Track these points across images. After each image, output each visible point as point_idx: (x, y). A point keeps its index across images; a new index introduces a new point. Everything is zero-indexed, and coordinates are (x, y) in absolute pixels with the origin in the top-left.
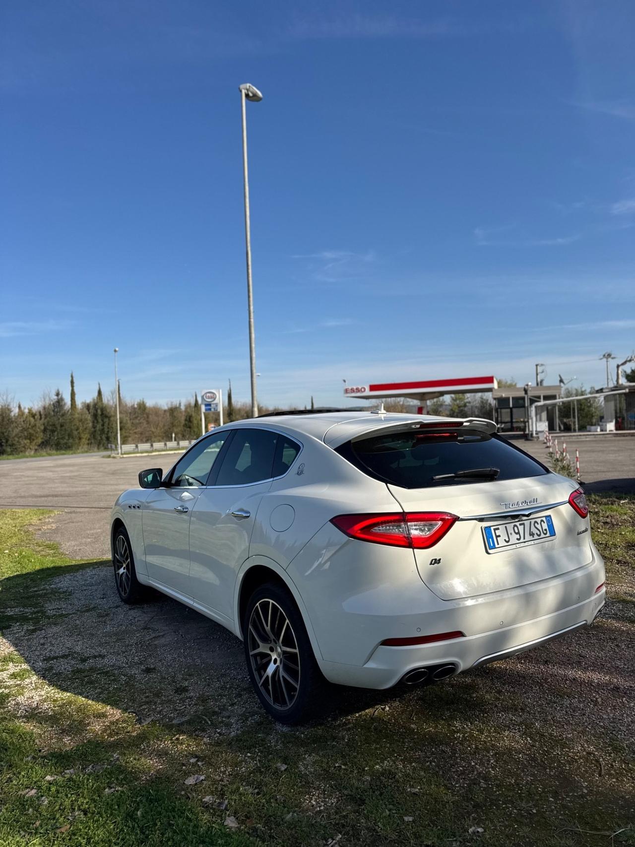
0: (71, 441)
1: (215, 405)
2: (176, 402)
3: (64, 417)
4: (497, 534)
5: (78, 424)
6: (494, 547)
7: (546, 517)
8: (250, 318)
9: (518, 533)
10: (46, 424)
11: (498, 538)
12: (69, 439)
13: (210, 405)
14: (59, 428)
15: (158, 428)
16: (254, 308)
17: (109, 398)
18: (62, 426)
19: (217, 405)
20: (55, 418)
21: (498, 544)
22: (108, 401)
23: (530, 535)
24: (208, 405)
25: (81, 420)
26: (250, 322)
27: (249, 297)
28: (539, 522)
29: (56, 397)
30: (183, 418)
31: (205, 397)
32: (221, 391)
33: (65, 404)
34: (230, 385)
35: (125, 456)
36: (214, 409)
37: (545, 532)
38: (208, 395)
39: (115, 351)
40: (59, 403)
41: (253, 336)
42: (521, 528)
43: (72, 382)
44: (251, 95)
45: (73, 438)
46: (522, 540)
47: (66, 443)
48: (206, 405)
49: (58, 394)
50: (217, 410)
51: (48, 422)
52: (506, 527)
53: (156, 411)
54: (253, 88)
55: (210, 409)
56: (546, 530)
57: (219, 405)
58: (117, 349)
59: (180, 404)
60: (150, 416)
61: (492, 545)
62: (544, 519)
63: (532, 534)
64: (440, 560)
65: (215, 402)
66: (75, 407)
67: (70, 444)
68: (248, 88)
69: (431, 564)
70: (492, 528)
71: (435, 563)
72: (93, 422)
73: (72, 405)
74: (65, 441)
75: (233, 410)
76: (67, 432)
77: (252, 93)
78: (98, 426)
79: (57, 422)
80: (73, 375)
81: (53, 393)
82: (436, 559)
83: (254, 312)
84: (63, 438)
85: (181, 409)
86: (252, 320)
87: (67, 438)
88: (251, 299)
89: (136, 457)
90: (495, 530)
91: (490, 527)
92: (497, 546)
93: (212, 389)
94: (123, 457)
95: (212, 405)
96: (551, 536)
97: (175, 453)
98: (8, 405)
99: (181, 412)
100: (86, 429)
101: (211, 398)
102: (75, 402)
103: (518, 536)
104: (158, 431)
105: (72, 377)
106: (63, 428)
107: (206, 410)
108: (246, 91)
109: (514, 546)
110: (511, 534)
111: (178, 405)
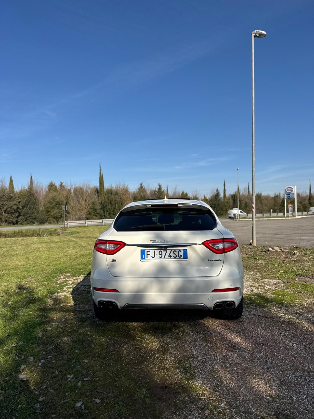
0: (222, 212)
1: (292, 195)
2: (277, 193)
3: (219, 201)
4: (148, 254)
5: (225, 204)
6: (145, 259)
7: (183, 250)
8: (252, 150)
9: (162, 254)
10: (212, 204)
11: (148, 255)
12: (221, 211)
13: (289, 194)
14: (217, 206)
15: (267, 207)
16: (255, 145)
17: (243, 192)
18: (218, 205)
19: (293, 194)
20: (216, 201)
21: (147, 257)
22: (243, 193)
23: (169, 256)
24: (288, 194)
25: (227, 202)
26: (252, 152)
27: (253, 139)
28: (177, 252)
29: (216, 192)
30: (281, 202)
31: (286, 190)
32: (296, 186)
33: (220, 195)
34: (310, 183)
35: (241, 220)
36: (292, 196)
37: (180, 256)
38: (288, 189)
39: (238, 169)
40: (218, 195)
41: (254, 159)
42: (164, 253)
43: (224, 185)
44: (258, 35)
45: (223, 210)
46: (163, 258)
47: (220, 213)
48: (287, 194)
49: (217, 191)
50: (293, 197)
51: (213, 203)
52: (154, 251)
53: (267, 198)
54: (259, 32)
55: (290, 197)
56: (181, 255)
57: (294, 194)
58: (238, 168)
59: (280, 194)
60: (263, 200)
61: (143, 257)
62: (182, 251)
63: (170, 256)
64: (116, 260)
65: (292, 193)
66: (225, 196)
67: (222, 213)
68: (256, 32)
69: (112, 261)
70: (146, 251)
71: (114, 261)
72: (233, 203)
73: (224, 195)
74: (220, 212)
75: (311, 197)
76: (221, 208)
77: (258, 34)
78: (235, 205)
79: (216, 203)
80: (225, 182)
81: (216, 190)
82: (114, 260)
83: (255, 147)
84: (218, 211)
85: (280, 197)
86: (254, 151)
87: (220, 210)
88: (254, 140)
89: (247, 220)
90: (147, 251)
91: (145, 250)
92: (146, 258)
93: (291, 186)
94: (240, 220)
95: (291, 195)
96: (183, 259)
97: (267, 220)
98: (196, 196)
99: (280, 199)
100: (229, 206)
101: (290, 190)
102: (225, 194)
103: (161, 256)
104: (267, 208)
105: (224, 182)
106: (219, 206)
107: (287, 197)
108: (255, 34)
109: (157, 260)
110: (157, 254)
111: (278, 195)
